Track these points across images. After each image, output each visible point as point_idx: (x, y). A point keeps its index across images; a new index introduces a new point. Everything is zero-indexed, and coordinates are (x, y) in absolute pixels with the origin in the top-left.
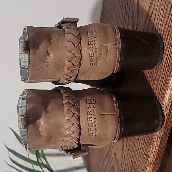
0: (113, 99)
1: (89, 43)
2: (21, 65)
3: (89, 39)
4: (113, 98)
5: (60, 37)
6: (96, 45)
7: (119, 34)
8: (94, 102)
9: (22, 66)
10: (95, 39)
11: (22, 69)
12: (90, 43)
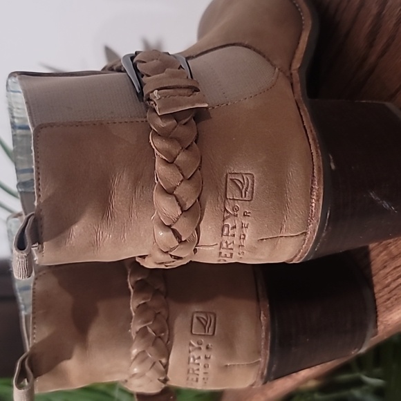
0: (262, 318)
1: (223, 230)
2: (13, 117)
3: (227, 217)
4: (262, 315)
5: (138, 191)
6: (244, 239)
7: (321, 202)
8: (210, 333)
9: (16, 121)
10: (245, 222)
11: (18, 131)
12: (226, 229)
